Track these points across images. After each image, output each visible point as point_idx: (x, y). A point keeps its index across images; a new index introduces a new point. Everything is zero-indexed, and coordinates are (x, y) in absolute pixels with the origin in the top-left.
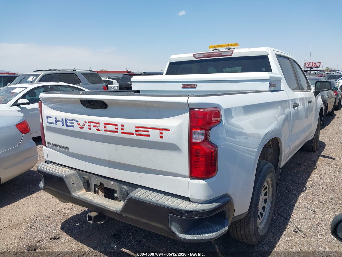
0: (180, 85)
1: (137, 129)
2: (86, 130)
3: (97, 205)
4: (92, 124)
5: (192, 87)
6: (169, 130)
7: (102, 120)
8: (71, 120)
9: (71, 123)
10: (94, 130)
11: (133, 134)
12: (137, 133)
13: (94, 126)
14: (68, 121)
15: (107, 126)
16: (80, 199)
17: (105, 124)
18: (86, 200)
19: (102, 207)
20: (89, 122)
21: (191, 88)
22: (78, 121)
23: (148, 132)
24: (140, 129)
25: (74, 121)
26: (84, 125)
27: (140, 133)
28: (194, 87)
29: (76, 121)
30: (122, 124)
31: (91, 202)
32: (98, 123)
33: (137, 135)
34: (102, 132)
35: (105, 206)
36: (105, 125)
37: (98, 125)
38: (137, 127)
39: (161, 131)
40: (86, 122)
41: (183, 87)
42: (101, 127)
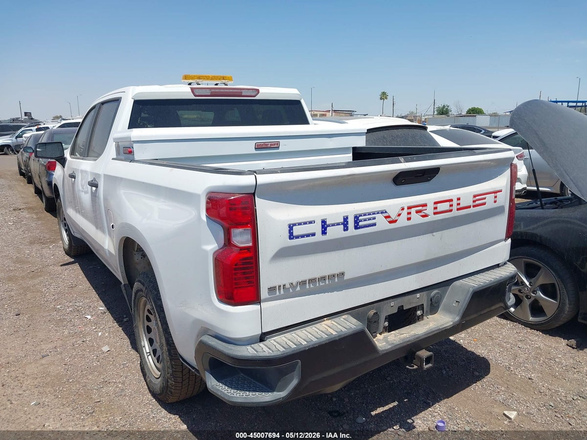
0: (253, 143)
1: (475, 199)
2: (402, 222)
3: (429, 335)
4: (413, 210)
5: (273, 146)
6: (501, 191)
7: (429, 198)
8: (370, 214)
9: (370, 219)
10: (417, 219)
11: (469, 207)
12: (475, 204)
13: (417, 212)
14: (360, 218)
15: (439, 205)
16: (398, 347)
17: (436, 203)
18: (408, 341)
19: (436, 332)
20: (409, 208)
21: (270, 148)
22: (386, 212)
23: (485, 199)
24: (477, 198)
25: (378, 213)
26: (399, 215)
27: (477, 202)
28: (276, 146)
29: (382, 213)
30: (458, 197)
31: (417, 338)
32: (425, 205)
33: (474, 206)
34: (432, 218)
35: (438, 328)
36: (435, 206)
37: (424, 208)
38: (475, 196)
39: (496, 195)
40: (403, 209)
41: (258, 148)
42: (429, 210)
